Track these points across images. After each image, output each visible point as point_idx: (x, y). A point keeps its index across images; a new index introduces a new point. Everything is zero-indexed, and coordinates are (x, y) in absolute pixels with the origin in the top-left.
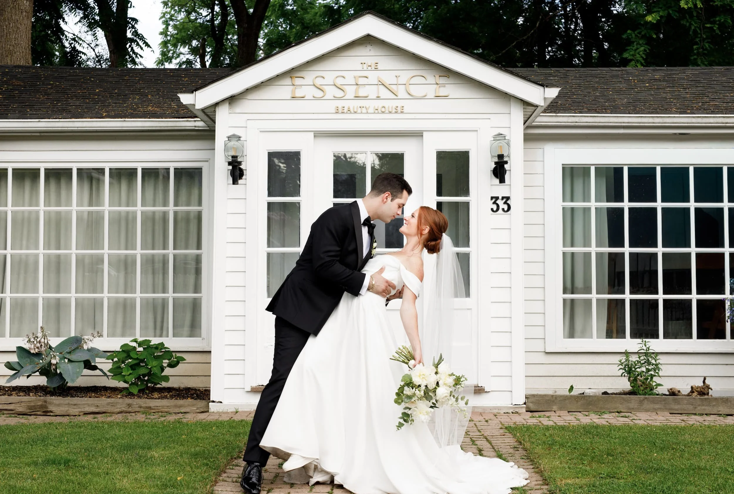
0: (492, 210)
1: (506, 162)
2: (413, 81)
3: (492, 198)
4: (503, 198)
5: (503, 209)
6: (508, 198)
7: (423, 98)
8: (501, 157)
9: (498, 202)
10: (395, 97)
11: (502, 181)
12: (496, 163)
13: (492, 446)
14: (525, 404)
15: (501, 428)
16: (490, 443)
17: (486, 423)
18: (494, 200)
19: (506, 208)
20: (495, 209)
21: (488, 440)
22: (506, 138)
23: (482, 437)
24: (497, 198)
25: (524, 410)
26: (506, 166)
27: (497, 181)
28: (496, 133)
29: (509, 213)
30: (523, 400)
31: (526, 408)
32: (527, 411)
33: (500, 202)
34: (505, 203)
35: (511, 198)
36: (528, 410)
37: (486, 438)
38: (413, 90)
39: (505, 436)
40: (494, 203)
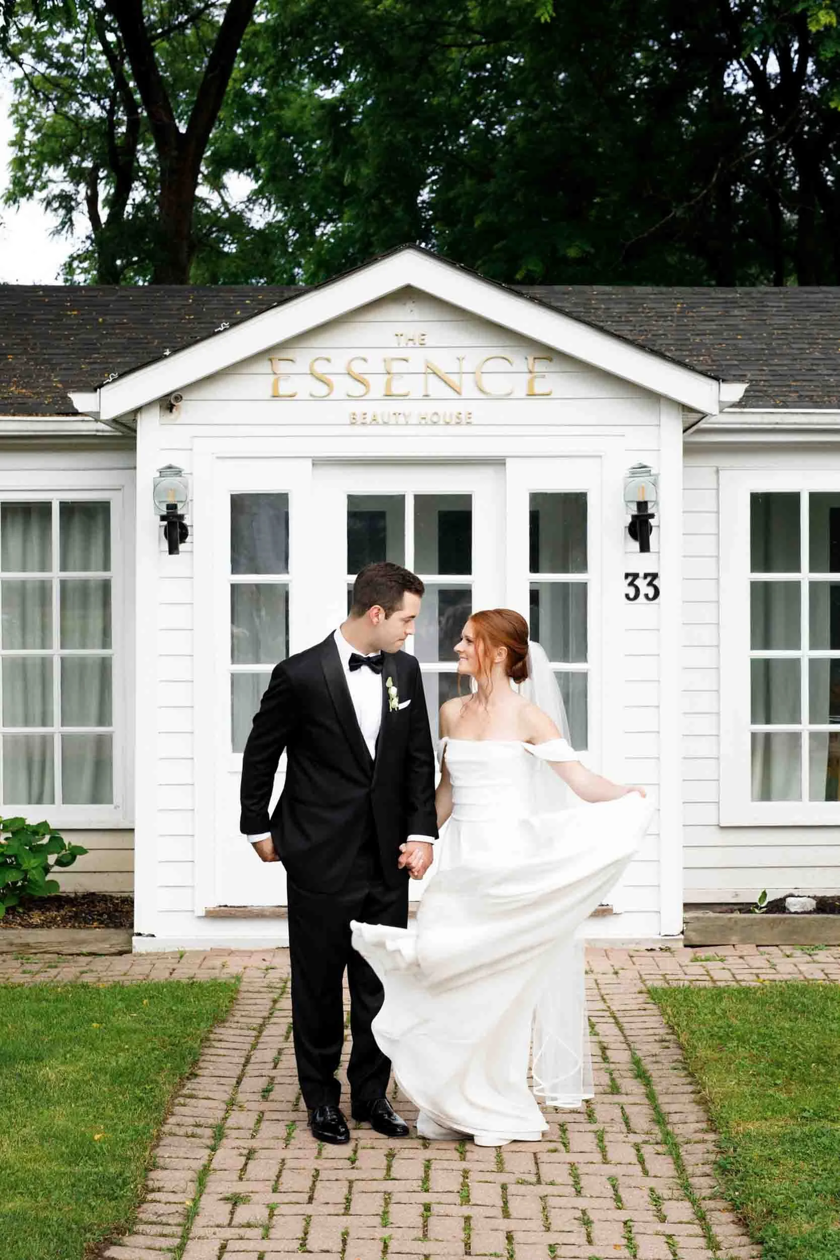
0: (627, 596)
1: (652, 516)
2: (491, 366)
3: (627, 576)
4: (646, 576)
5: (646, 596)
6: (655, 576)
7: (507, 397)
8: (642, 505)
9: (637, 582)
10: (455, 396)
11: (645, 547)
12: (634, 517)
13: (625, 1037)
14: (682, 933)
15: (641, 992)
16: (621, 1029)
17: (614, 976)
18: (630, 579)
19: (651, 594)
20: (632, 596)
21: (617, 1023)
22: (653, 472)
23: (608, 1014)
24: (636, 576)
25: (681, 944)
26: (652, 521)
27: (636, 545)
28: (635, 464)
29: (656, 601)
30: (680, 927)
31: (685, 939)
32: (686, 946)
33: (641, 583)
34: (650, 584)
35: (661, 575)
36: (688, 943)
37: (615, 1018)
38: (489, 382)
39: (648, 1012)
40: (631, 584)
